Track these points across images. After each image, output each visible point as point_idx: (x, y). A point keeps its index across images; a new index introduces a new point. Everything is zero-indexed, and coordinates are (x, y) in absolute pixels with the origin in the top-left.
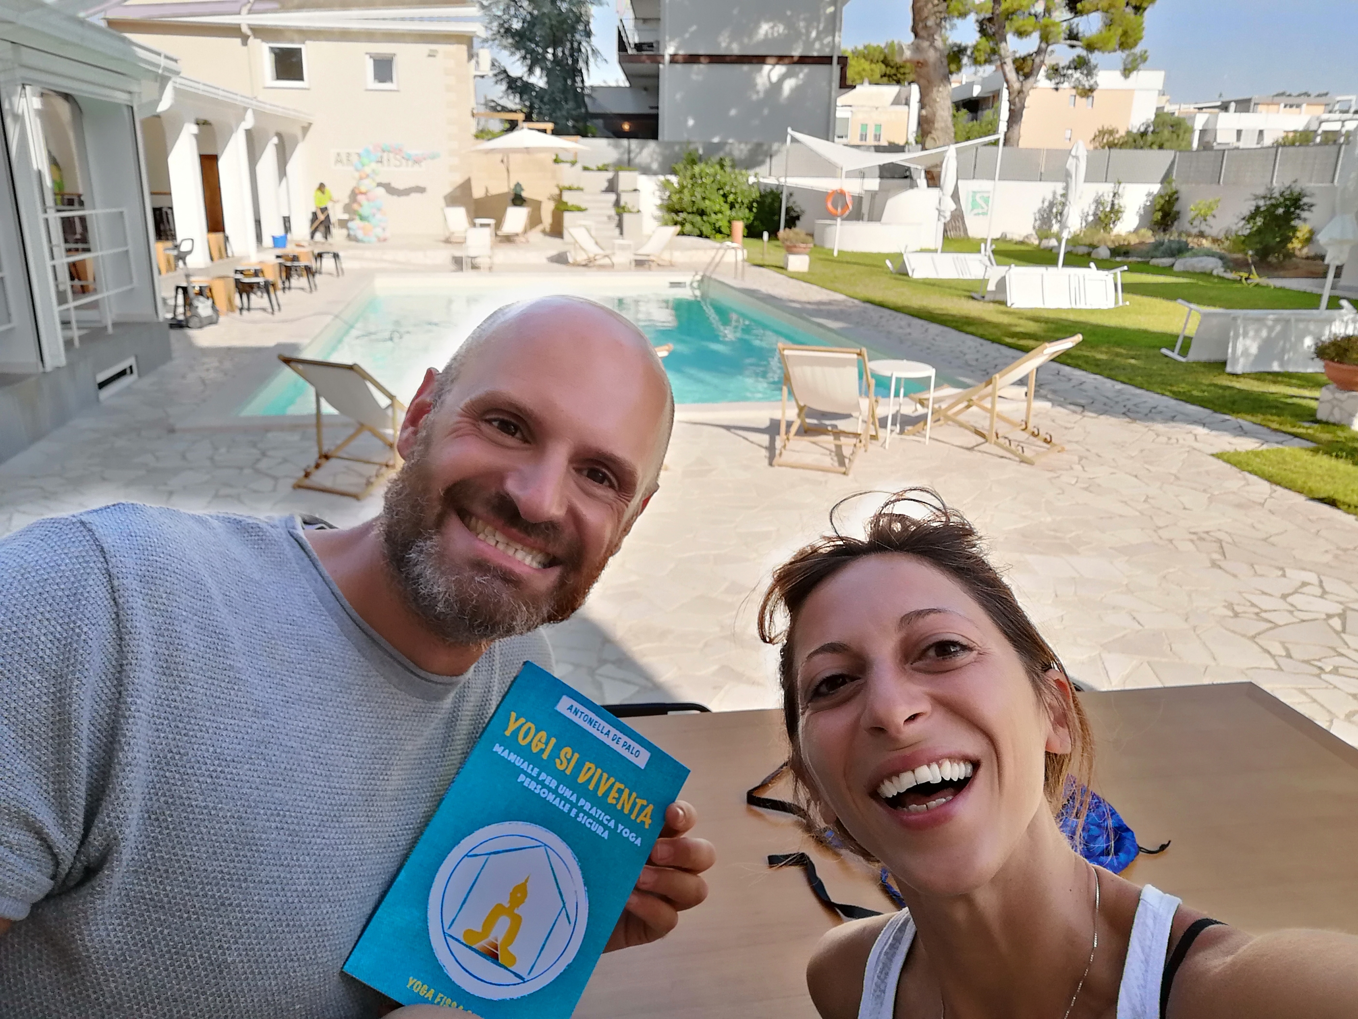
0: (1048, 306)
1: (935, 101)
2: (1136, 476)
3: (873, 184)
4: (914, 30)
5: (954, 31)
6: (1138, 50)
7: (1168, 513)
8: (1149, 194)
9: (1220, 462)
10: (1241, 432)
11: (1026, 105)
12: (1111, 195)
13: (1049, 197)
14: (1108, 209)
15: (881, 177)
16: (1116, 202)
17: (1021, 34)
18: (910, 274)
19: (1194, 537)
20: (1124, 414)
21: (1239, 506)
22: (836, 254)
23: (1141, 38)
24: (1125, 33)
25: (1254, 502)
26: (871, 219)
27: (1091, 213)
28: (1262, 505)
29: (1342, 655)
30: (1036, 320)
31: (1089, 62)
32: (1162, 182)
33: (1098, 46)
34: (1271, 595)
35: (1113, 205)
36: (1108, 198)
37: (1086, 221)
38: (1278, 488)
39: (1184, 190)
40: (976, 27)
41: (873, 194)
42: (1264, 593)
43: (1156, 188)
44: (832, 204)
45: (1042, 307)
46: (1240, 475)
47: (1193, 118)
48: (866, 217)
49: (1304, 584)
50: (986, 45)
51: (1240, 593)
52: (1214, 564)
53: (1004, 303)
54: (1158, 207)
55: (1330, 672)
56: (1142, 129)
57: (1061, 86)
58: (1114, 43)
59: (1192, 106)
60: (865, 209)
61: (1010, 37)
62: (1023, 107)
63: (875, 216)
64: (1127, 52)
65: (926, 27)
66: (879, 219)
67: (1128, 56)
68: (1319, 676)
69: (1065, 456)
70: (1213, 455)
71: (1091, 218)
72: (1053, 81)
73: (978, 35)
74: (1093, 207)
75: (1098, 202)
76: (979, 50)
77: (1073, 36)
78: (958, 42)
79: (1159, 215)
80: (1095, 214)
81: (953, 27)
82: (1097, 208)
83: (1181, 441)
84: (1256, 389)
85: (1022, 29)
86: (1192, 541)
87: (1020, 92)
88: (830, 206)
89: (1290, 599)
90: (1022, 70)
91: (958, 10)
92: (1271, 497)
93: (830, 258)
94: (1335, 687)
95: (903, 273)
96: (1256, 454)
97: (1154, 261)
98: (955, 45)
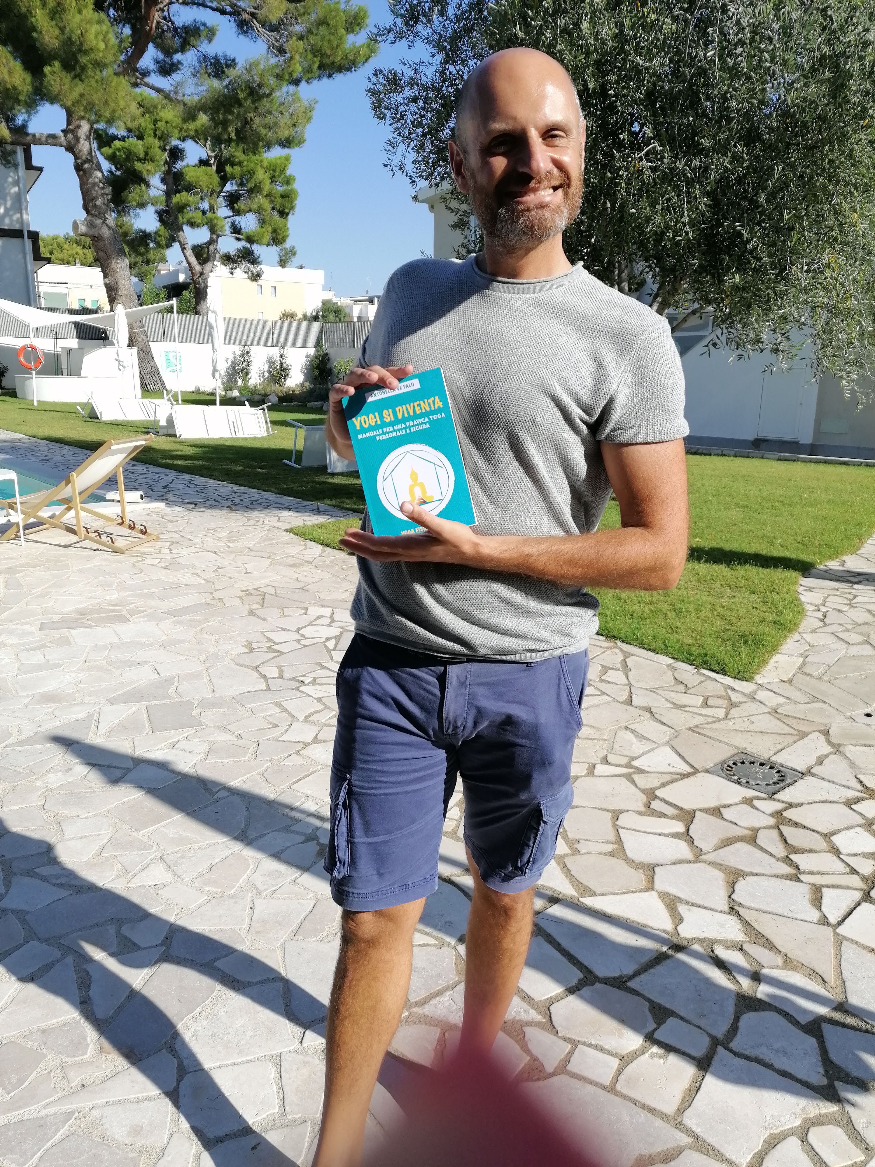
0: (211, 436)
1: (114, 271)
2: (215, 553)
3: (73, 343)
4: (85, 207)
5: (138, 219)
6: (288, 244)
7: (231, 578)
8: (308, 356)
9: (291, 536)
10: (318, 512)
11: (209, 284)
12: (279, 355)
13: (231, 357)
14: (278, 367)
15: (79, 337)
16: (283, 361)
17: (193, 224)
18: (99, 416)
19: (243, 594)
20: (228, 507)
21: (293, 566)
22: (36, 404)
23: (288, 236)
24: (274, 231)
25: (306, 561)
26: (70, 374)
27: (266, 370)
28: (311, 562)
29: (325, 668)
30: (196, 446)
31: (253, 253)
32: (315, 347)
33: (256, 239)
34: (288, 630)
35: (282, 364)
36: (277, 358)
37: (263, 377)
38: (329, 550)
39: (332, 352)
40: (155, 217)
41: (69, 351)
42: (283, 629)
43: (312, 351)
44: (25, 358)
45: (207, 437)
46: (302, 543)
47: (351, 308)
48: (65, 371)
49: (319, 617)
50: (164, 232)
51: (262, 632)
52: (252, 613)
53: (175, 436)
54: (315, 366)
55: (309, 684)
56: (314, 314)
57: (234, 271)
58: (267, 237)
59: (349, 299)
60: (64, 365)
61: (186, 228)
62: (206, 287)
63: (75, 370)
64: (280, 246)
65: (95, 206)
66: (78, 373)
67: (281, 249)
68: (298, 689)
69: (159, 543)
70: (287, 530)
71: (267, 375)
72: (228, 267)
73: (158, 224)
74: (267, 366)
75: (271, 362)
76: (160, 236)
77: (236, 230)
78: (143, 228)
79: (316, 372)
80: (269, 372)
81: (137, 216)
82: (270, 367)
83: (266, 523)
84: (343, 482)
85: (193, 220)
86: (240, 597)
87: (202, 274)
88: (22, 359)
89: (301, 632)
90: (201, 256)
91: (136, 201)
92: (320, 556)
93: (32, 407)
94: (308, 695)
95: (93, 416)
96: (320, 526)
97: (310, 404)
98: (140, 231)
